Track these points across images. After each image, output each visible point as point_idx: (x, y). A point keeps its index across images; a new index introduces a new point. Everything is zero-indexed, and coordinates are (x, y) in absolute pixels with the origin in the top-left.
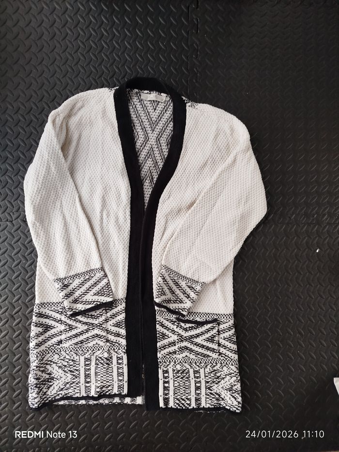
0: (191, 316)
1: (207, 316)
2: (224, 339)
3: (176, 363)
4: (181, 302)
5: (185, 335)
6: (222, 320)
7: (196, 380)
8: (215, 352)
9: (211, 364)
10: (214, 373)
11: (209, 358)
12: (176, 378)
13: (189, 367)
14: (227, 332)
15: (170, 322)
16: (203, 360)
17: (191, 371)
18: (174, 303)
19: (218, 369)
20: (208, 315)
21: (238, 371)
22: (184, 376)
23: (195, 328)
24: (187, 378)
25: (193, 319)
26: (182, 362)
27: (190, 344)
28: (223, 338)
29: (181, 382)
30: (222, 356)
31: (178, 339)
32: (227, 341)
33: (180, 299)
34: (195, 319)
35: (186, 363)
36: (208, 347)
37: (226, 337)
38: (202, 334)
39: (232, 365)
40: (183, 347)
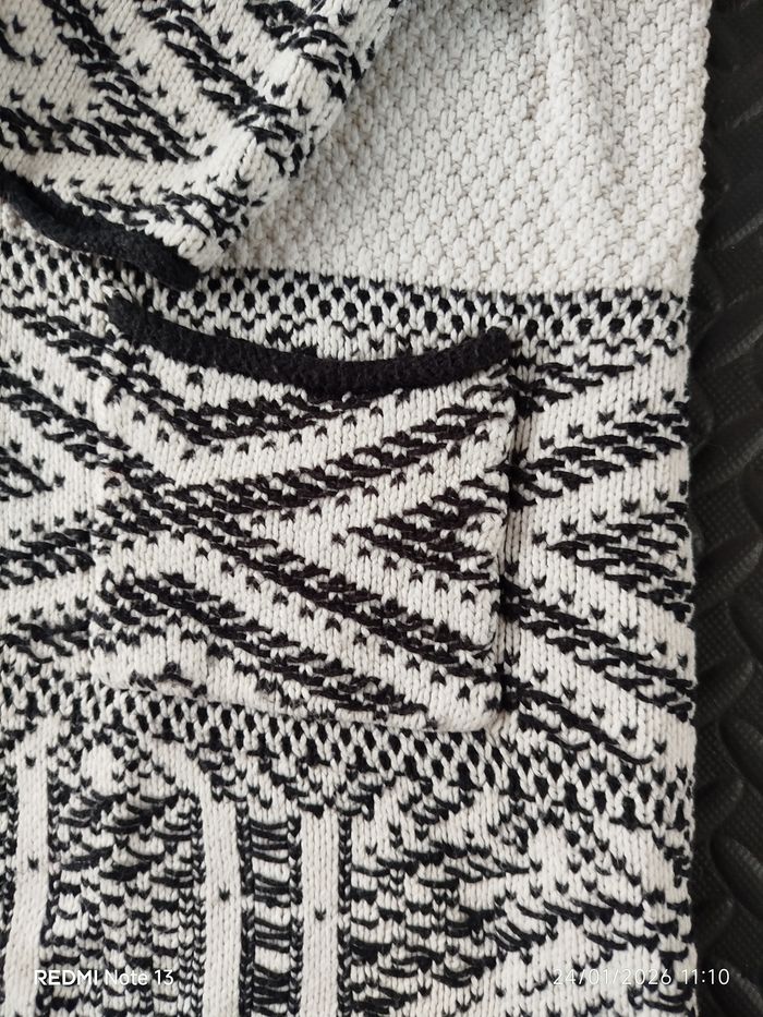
0: (262, 302)
1: (417, 318)
2: (566, 550)
3: (88, 730)
4: (169, 145)
5: (183, 475)
6: (565, 358)
7: (262, 910)
8: (463, 671)
9: (406, 786)
10: (436, 873)
11: (396, 722)
12: (77, 865)
13: (201, 785)
14: (604, 469)
15: (62, 347)
16: (333, 734)
17: (219, 823)
18: (102, 149)
19: (479, 840)
20: (432, 304)
21: (679, 894)
22: (145, 863)
23: (286, 424)
24: (172, 880)
25: (277, 334)
26: (130, 721)
27: (217, 557)
28: (555, 536)
29: (115, 914)
30: (527, 723)
31: (108, 508)
32: (597, 566)
33: (161, 121)
34: (298, 339)
35: (167, 736)
36: (393, 607)
37: (587, 527)
38: (352, 474)
39: (629, 820)
40: (150, 584)
